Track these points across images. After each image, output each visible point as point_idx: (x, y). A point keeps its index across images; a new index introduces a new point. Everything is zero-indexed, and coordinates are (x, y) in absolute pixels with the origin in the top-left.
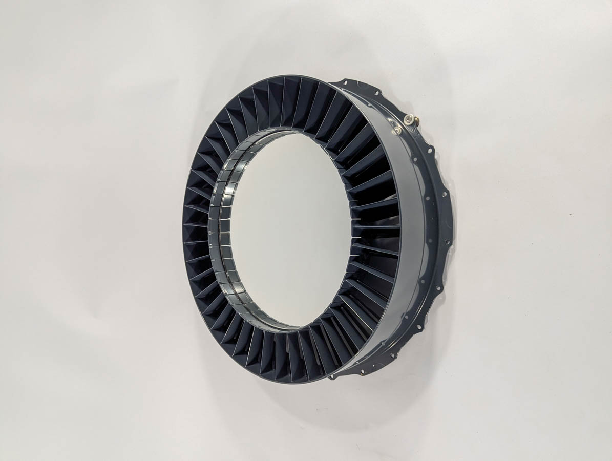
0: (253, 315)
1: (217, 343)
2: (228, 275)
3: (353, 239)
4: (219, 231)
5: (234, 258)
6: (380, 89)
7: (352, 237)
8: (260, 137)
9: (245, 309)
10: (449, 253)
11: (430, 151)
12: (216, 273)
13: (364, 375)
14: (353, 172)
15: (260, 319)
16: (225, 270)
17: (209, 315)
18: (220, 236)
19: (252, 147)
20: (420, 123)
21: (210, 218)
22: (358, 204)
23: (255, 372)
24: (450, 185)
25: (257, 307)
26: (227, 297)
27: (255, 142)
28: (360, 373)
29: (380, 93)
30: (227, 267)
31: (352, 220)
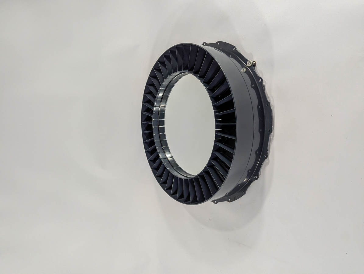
0: (175, 169)
1: (158, 183)
2: (163, 148)
3: (216, 130)
4: (158, 126)
5: (167, 139)
6: (235, 46)
7: (215, 130)
8: (175, 76)
9: (171, 166)
10: (271, 137)
11: (260, 80)
12: (157, 148)
13: (230, 202)
14: (216, 95)
15: (178, 171)
16: (162, 146)
17: (154, 169)
18: (159, 128)
19: (172, 81)
20: (257, 65)
21: (153, 119)
22: (219, 112)
23: (175, 198)
24: (271, 99)
25: (177, 165)
26: (162, 160)
27: (173, 79)
28: (228, 201)
29: (236, 48)
30: (163, 145)
31: (216, 121)
